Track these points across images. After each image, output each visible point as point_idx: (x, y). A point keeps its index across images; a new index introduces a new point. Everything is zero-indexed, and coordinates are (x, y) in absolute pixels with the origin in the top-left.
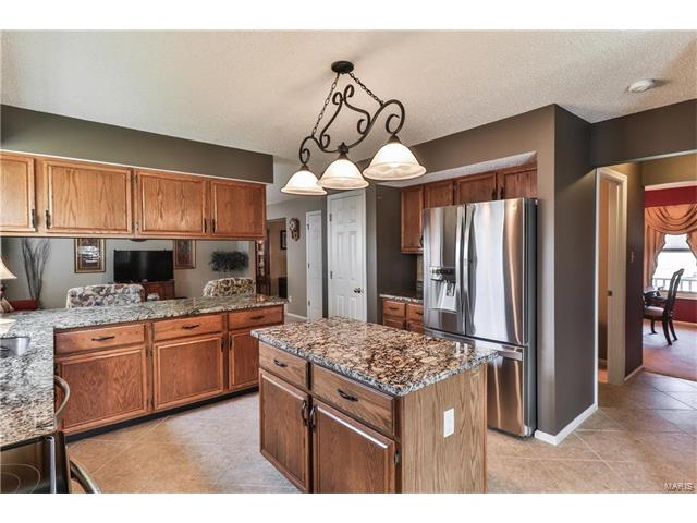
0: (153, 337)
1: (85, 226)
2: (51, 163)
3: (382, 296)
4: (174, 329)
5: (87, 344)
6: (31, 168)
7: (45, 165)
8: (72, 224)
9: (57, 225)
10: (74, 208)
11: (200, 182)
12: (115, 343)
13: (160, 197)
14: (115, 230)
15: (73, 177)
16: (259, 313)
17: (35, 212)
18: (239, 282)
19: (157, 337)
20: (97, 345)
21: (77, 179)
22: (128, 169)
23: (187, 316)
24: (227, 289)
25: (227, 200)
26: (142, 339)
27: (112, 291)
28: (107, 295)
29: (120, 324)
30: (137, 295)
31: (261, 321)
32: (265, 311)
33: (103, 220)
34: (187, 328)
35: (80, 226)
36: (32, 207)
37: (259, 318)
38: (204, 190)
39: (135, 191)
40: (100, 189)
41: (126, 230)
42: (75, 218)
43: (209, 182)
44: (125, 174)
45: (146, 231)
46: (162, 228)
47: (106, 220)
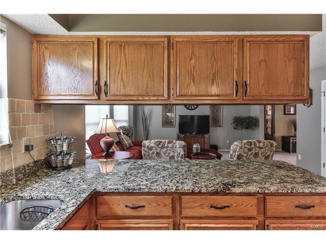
0: (181, 213)
1: (132, 93)
2: (109, 40)
4: (201, 206)
5: (121, 209)
6: (96, 46)
7: (105, 42)
8: (123, 92)
9: (112, 93)
10: (124, 77)
11: (232, 41)
12: (144, 212)
13: (193, 62)
14: (154, 96)
15: (124, 50)
16: (308, 201)
17: (98, 83)
19: (184, 213)
20: (129, 212)
21: (127, 51)
22: (166, 36)
23: (216, 193)
24: (250, 150)
25: (262, 58)
26: (170, 214)
27: (166, 145)
28: (162, 148)
29: (148, 194)
30: (182, 149)
31: (309, 212)
33: (145, 87)
34: (216, 208)
35: (128, 93)
36: (96, 79)
37: (308, 207)
38: (236, 50)
39: (171, 58)
40: (143, 59)
41: (163, 96)
42: (124, 86)
43: (242, 40)
44: (163, 42)
45: (180, 96)
46: (194, 93)
47: (147, 87)
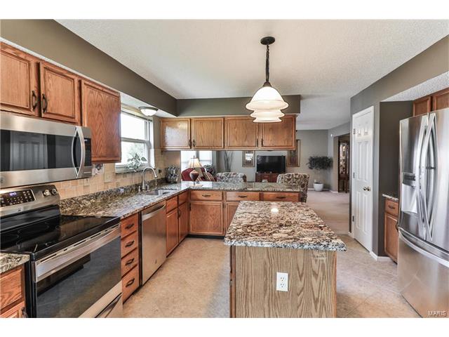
0: (226, 199)
1: (206, 146)
3: (384, 195)
4: (235, 196)
5: (200, 197)
6: (189, 122)
7: (193, 121)
8: (202, 145)
9: (197, 146)
10: (203, 138)
12: (210, 198)
13: (236, 129)
14: (217, 147)
15: (202, 124)
17: (190, 141)
18: (297, 176)
20: (204, 198)
22: (223, 117)
24: (289, 180)
25: (270, 127)
27: (232, 176)
28: (229, 177)
29: (212, 190)
32: (287, 194)
34: (241, 197)
36: (189, 138)
37: (282, 197)
39: (225, 127)
41: (221, 147)
42: (202, 142)
44: (221, 120)
45: (229, 147)
46: (236, 145)
